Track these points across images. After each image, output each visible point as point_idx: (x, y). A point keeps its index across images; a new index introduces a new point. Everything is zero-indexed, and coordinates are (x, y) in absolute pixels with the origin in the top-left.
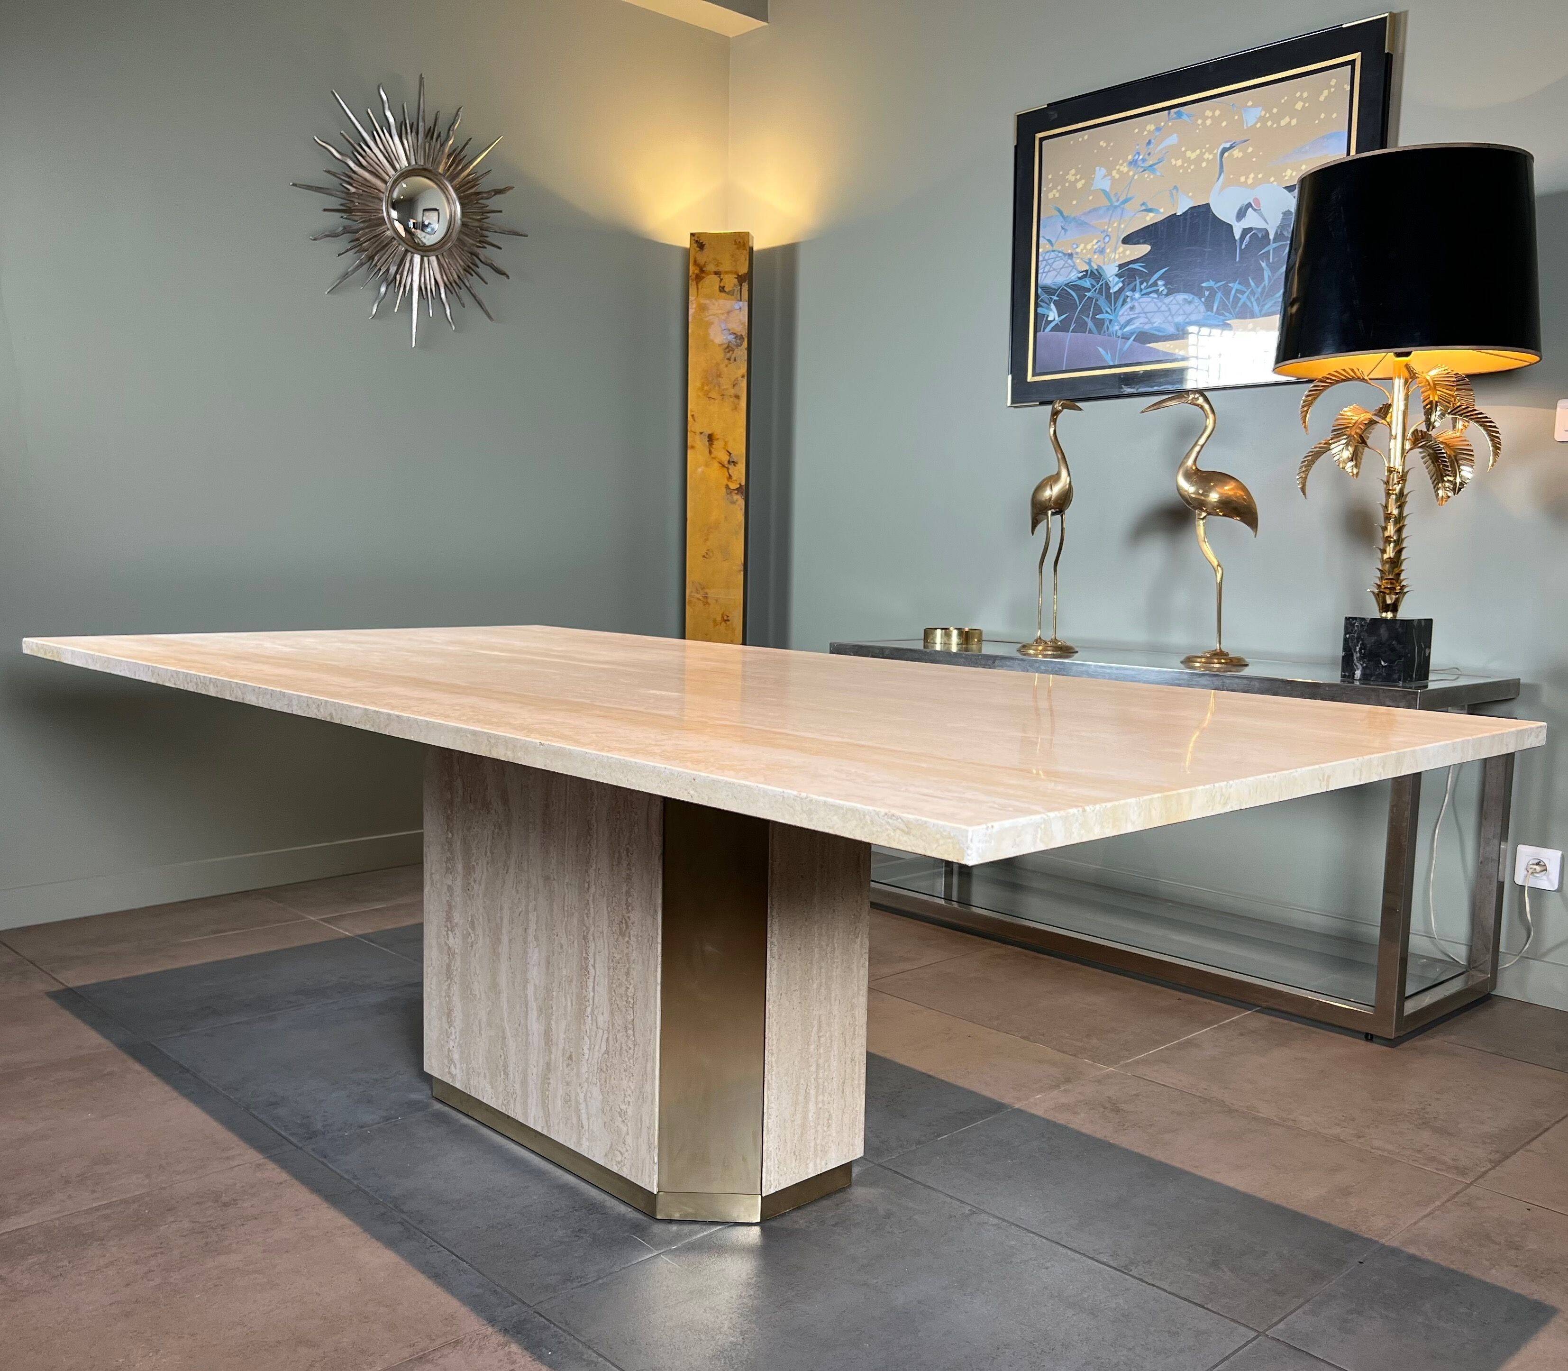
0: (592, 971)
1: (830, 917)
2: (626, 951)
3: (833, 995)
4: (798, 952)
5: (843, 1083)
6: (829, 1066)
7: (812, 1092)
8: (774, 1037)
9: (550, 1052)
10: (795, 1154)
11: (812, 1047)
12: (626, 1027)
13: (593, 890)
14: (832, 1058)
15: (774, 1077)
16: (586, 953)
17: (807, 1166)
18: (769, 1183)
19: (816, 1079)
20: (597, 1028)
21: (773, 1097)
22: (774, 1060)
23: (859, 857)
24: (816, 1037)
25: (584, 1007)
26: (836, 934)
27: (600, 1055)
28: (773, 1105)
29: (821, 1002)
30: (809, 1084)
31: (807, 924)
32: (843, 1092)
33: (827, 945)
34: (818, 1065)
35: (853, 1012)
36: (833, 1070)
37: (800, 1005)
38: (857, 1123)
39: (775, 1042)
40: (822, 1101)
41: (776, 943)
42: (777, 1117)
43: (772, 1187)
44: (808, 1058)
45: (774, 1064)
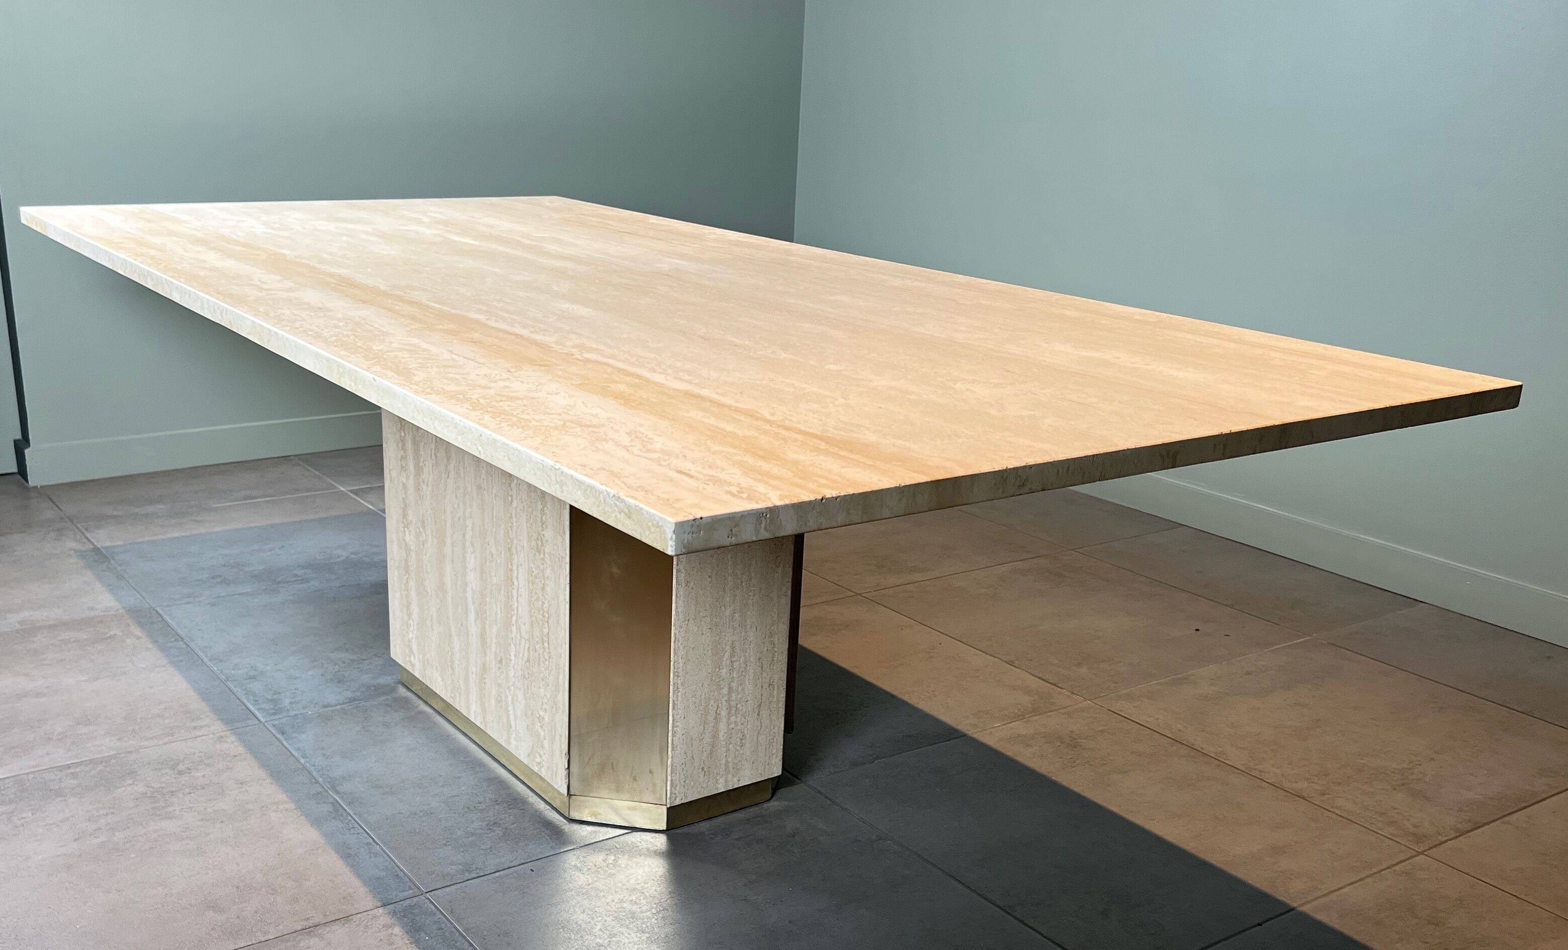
0: (516, 582)
2: (542, 567)
3: (748, 621)
4: (709, 579)
5: (760, 706)
6: (743, 689)
7: (724, 713)
8: (680, 660)
9: (485, 655)
10: (703, 769)
11: (724, 672)
12: (542, 639)
13: (515, 504)
14: (747, 682)
15: (679, 698)
16: (511, 565)
17: (717, 782)
18: (673, 795)
19: (728, 701)
20: (521, 637)
21: (679, 717)
22: (679, 682)
24: (728, 662)
25: (510, 616)
26: (753, 562)
27: (524, 663)
28: (678, 723)
29: (734, 629)
30: (720, 705)
32: (759, 715)
33: (743, 574)
34: (730, 689)
35: (772, 639)
36: (747, 694)
37: (710, 631)
38: (774, 744)
39: (681, 665)
40: (735, 722)
41: (683, 571)
42: (683, 735)
43: (678, 799)
44: (719, 682)
45: (679, 685)
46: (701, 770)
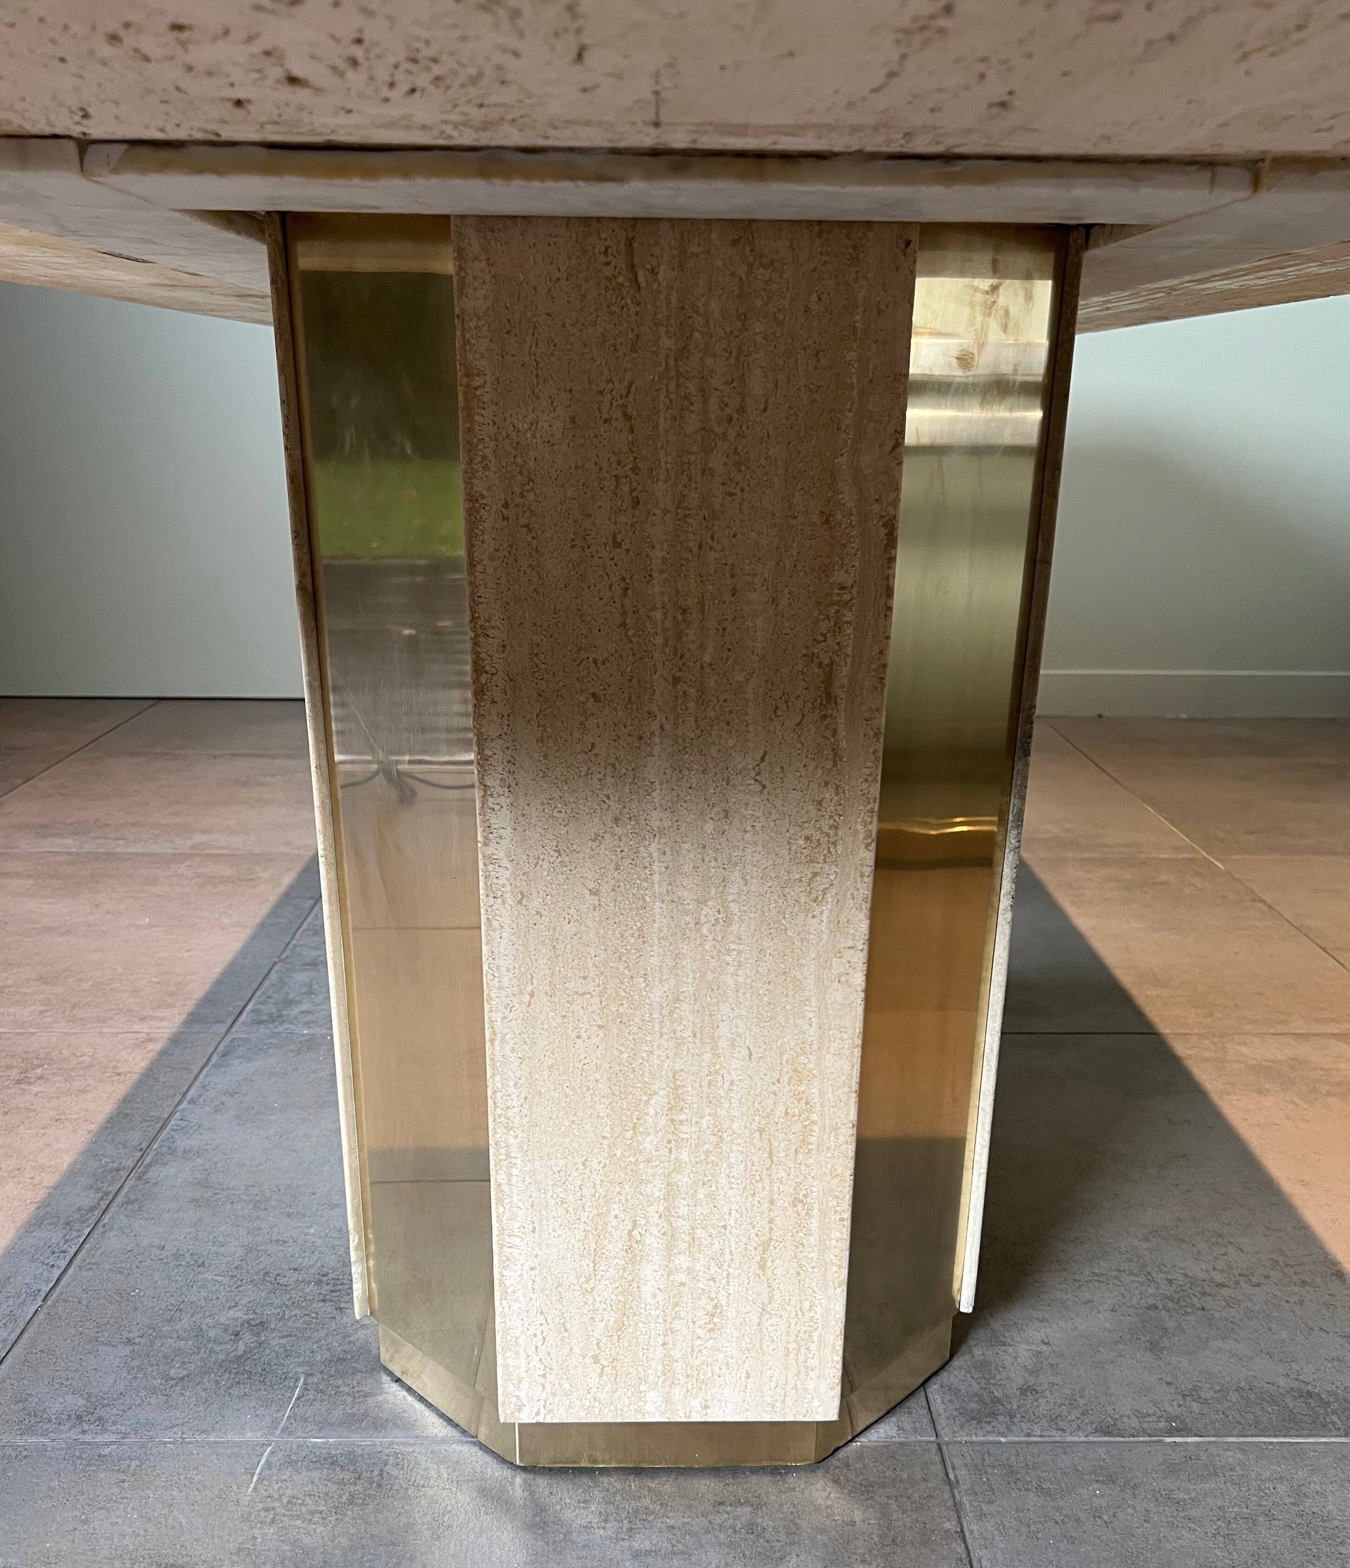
1: (709, 827)
3: (724, 1029)
4: (594, 900)
5: (765, 1246)
6: (711, 1196)
7: (653, 1241)
8: (512, 1090)
10: (596, 1359)
11: (649, 1143)
14: (723, 1180)
15: (514, 1180)
18: (513, 1400)
19: (667, 1215)
21: (516, 1225)
22: (512, 1140)
23: (829, 679)
24: (663, 1121)
26: (736, 876)
29: (679, 1041)
30: (641, 1221)
31: (618, 830)
32: (762, 1266)
33: (702, 902)
34: (671, 1189)
35: (802, 1089)
36: (726, 1209)
37: (601, 1033)
38: (813, 1347)
39: (516, 1103)
40: (689, 1271)
41: (505, 862)
42: (532, 1269)
43: (526, 1410)
44: (636, 1163)
45: (514, 1151)
46: (589, 1360)
